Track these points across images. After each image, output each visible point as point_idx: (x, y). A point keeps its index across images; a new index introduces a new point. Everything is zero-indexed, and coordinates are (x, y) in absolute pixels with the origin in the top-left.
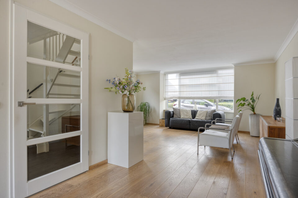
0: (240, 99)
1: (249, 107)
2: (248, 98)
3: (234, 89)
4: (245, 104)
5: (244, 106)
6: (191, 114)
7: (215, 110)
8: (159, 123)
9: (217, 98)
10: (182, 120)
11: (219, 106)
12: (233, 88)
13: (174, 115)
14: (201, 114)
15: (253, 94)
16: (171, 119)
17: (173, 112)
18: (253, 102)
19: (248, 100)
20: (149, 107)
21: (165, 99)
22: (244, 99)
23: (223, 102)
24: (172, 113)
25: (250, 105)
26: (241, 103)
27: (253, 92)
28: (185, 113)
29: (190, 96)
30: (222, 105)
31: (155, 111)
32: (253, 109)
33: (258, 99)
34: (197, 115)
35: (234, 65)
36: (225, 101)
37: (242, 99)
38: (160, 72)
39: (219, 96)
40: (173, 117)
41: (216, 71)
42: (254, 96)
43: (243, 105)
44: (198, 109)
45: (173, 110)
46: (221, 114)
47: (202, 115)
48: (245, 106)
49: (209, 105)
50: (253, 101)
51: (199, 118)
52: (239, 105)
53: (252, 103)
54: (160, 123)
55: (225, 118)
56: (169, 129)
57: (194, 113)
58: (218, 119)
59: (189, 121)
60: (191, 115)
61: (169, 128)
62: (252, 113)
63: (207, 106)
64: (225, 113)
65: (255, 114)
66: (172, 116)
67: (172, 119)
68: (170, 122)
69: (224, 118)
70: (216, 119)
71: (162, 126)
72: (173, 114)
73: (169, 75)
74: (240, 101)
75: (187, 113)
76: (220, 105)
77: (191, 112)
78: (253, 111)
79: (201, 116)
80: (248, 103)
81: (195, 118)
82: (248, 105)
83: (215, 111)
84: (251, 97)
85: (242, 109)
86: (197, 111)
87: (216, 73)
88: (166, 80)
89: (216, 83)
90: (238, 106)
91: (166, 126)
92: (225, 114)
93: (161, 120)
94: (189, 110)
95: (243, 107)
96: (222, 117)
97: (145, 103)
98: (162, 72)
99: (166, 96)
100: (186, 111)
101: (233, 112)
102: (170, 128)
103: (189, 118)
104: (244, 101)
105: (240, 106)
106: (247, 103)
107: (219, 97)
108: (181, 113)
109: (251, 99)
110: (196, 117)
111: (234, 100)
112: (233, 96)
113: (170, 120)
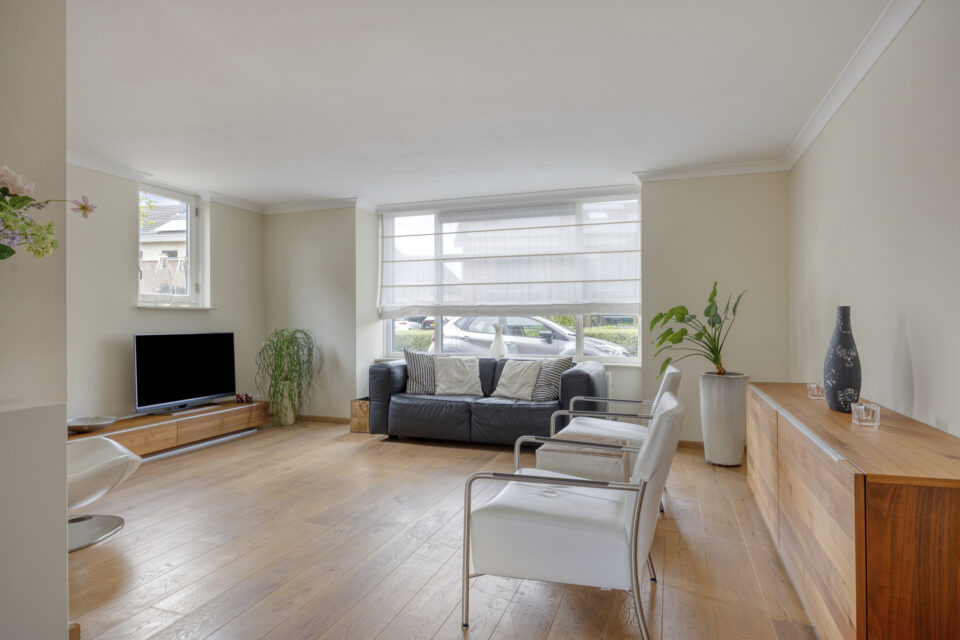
0: (666, 310)
1: (700, 347)
2: (697, 308)
3: (643, 276)
4: (684, 332)
5: (681, 340)
6: (478, 374)
7: (571, 359)
8: (348, 416)
9: (579, 312)
10: (440, 406)
11: (587, 341)
12: (636, 272)
13: (409, 382)
14: (516, 375)
15: (714, 294)
16: (393, 399)
17: (405, 369)
18: (714, 325)
19: (694, 317)
20: (310, 351)
21: (381, 316)
22: (682, 315)
23: (603, 325)
24: (399, 373)
25: (704, 339)
26: (670, 331)
27: (716, 284)
28: (455, 375)
29: (477, 304)
30: (600, 336)
31: (336, 363)
32: (715, 352)
33: (734, 310)
34: (502, 380)
35: (641, 179)
36: (610, 321)
37: (672, 312)
38: (355, 203)
39: (587, 301)
40: (403, 390)
41: (574, 204)
42: (717, 299)
43: (679, 337)
44: (510, 352)
45: (403, 362)
46: (592, 374)
47: (520, 381)
48: (685, 343)
49: (555, 338)
50: (715, 320)
51: (508, 395)
52: (664, 337)
53: (709, 329)
54: (353, 415)
55: (610, 396)
56: (387, 443)
57: (490, 373)
58: (581, 398)
59: (468, 409)
60: (479, 380)
61: (387, 437)
62: (713, 368)
63: (549, 342)
64: (607, 368)
65: (722, 373)
66: (398, 386)
67: (399, 401)
68: (391, 411)
69: (606, 394)
70: (573, 400)
71: (358, 430)
72: (406, 376)
73: (397, 220)
74: (666, 320)
75: (463, 372)
76: (593, 336)
77: (477, 369)
78: (716, 360)
79: (517, 385)
80: (696, 332)
81: (495, 393)
82: (699, 336)
83: (569, 363)
84: (709, 304)
85: (675, 355)
86: (504, 362)
87: (573, 213)
88: (383, 238)
89: (573, 251)
90: (660, 343)
91: (374, 431)
92: (609, 373)
93: (357, 404)
94: (472, 361)
95: (675, 346)
96: (599, 387)
97: (295, 333)
98: (364, 206)
99: (384, 304)
100: (460, 366)
101: (640, 365)
102: (393, 438)
103: (471, 392)
104: (682, 320)
105: (667, 343)
106: (692, 332)
107: (585, 305)
108: (439, 374)
109: (707, 313)
110: (499, 390)
111: (640, 318)
112: (638, 300)
113: (391, 405)
